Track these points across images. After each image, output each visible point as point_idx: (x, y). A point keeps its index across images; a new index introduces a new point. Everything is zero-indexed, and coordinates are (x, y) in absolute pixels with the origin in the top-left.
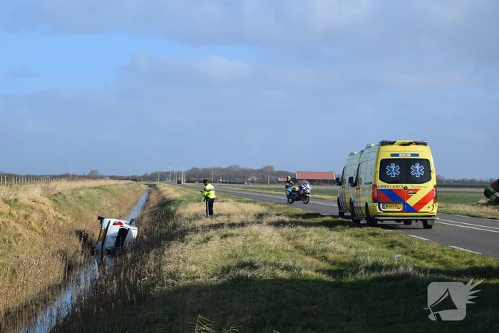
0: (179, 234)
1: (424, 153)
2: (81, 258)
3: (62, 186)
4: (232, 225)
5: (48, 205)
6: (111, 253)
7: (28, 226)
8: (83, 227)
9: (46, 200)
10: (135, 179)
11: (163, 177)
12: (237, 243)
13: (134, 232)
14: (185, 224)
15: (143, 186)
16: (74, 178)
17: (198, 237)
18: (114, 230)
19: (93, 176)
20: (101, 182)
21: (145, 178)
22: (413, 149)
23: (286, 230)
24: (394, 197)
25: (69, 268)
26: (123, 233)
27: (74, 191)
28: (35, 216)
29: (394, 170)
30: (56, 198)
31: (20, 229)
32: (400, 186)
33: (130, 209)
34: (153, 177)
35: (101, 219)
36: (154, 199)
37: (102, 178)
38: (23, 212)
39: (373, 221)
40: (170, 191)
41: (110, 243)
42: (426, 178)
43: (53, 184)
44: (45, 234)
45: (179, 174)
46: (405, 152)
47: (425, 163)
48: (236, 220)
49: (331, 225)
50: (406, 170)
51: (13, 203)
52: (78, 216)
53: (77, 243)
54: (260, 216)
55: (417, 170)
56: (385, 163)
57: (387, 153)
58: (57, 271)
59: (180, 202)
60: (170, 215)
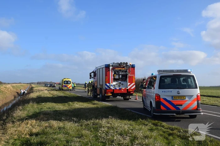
0: (33, 92)
1: (70, 80)
2: (17, 96)
3: (14, 85)
4: (41, 91)
5: (11, 88)
6: (22, 95)
7: (8, 91)
8: (17, 91)
9: (11, 87)
10: (27, 84)
11: (33, 83)
12: (41, 93)
13: (26, 92)
14: (34, 90)
15: (29, 85)
16: (16, 83)
17: (35, 92)
18: (23, 92)
19: (20, 83)
20: (21, 84)
21: (29, 83)
22: (68, 79)
23: (49, 91)
24: (66, 86)
25: (15, 97)
26: (24, 92)
27: (16, 86)
28: (9, 89)
29: (66, 82)
30: (13, 87)
31: (7, 92)
32: (67, 85)
33: (26, 89)
34: (31, 83)
35: (20, 90)
36: (30, 87)
37: (21, 83)
38: (7, 89)
39: (63, 90)
40: (33, 85)
41: (22, 94)
42: (70, 84)
43: (12, 84)
44: (11, 92)
45: (35, 83)
46: (67, 80)
47: (70, 81)
48: (42, 90)
49: (56, 90)
50: (67, 82)
51: (6, 88)
52: (17, 89)
53: (16, 94)
54: (46, 89)
55: (69, 82)
56: (64, 81)
57: (64, 80)
58: (13, 98)
59: (35, 87)
60: (32, 89)
